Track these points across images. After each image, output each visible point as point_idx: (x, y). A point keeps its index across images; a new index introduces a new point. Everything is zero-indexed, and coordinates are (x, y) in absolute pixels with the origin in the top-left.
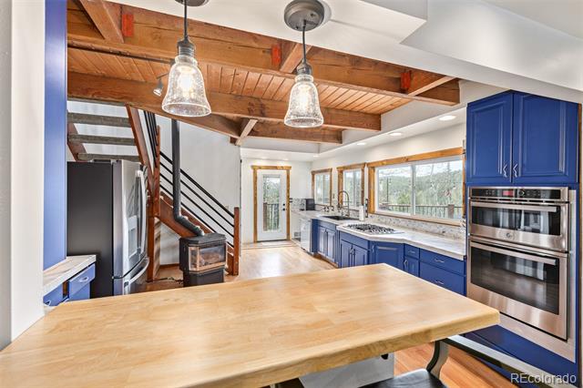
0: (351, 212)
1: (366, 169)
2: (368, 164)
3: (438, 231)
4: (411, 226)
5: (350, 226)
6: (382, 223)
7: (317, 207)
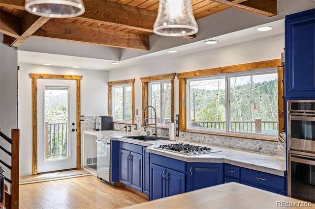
0: (159, 131)
1: (177, 81)
2: (179, 75)
3: (254, 148)
4: (226, 143)
5: (162, 147)
6: (194, 141)
7: (116, 126)
